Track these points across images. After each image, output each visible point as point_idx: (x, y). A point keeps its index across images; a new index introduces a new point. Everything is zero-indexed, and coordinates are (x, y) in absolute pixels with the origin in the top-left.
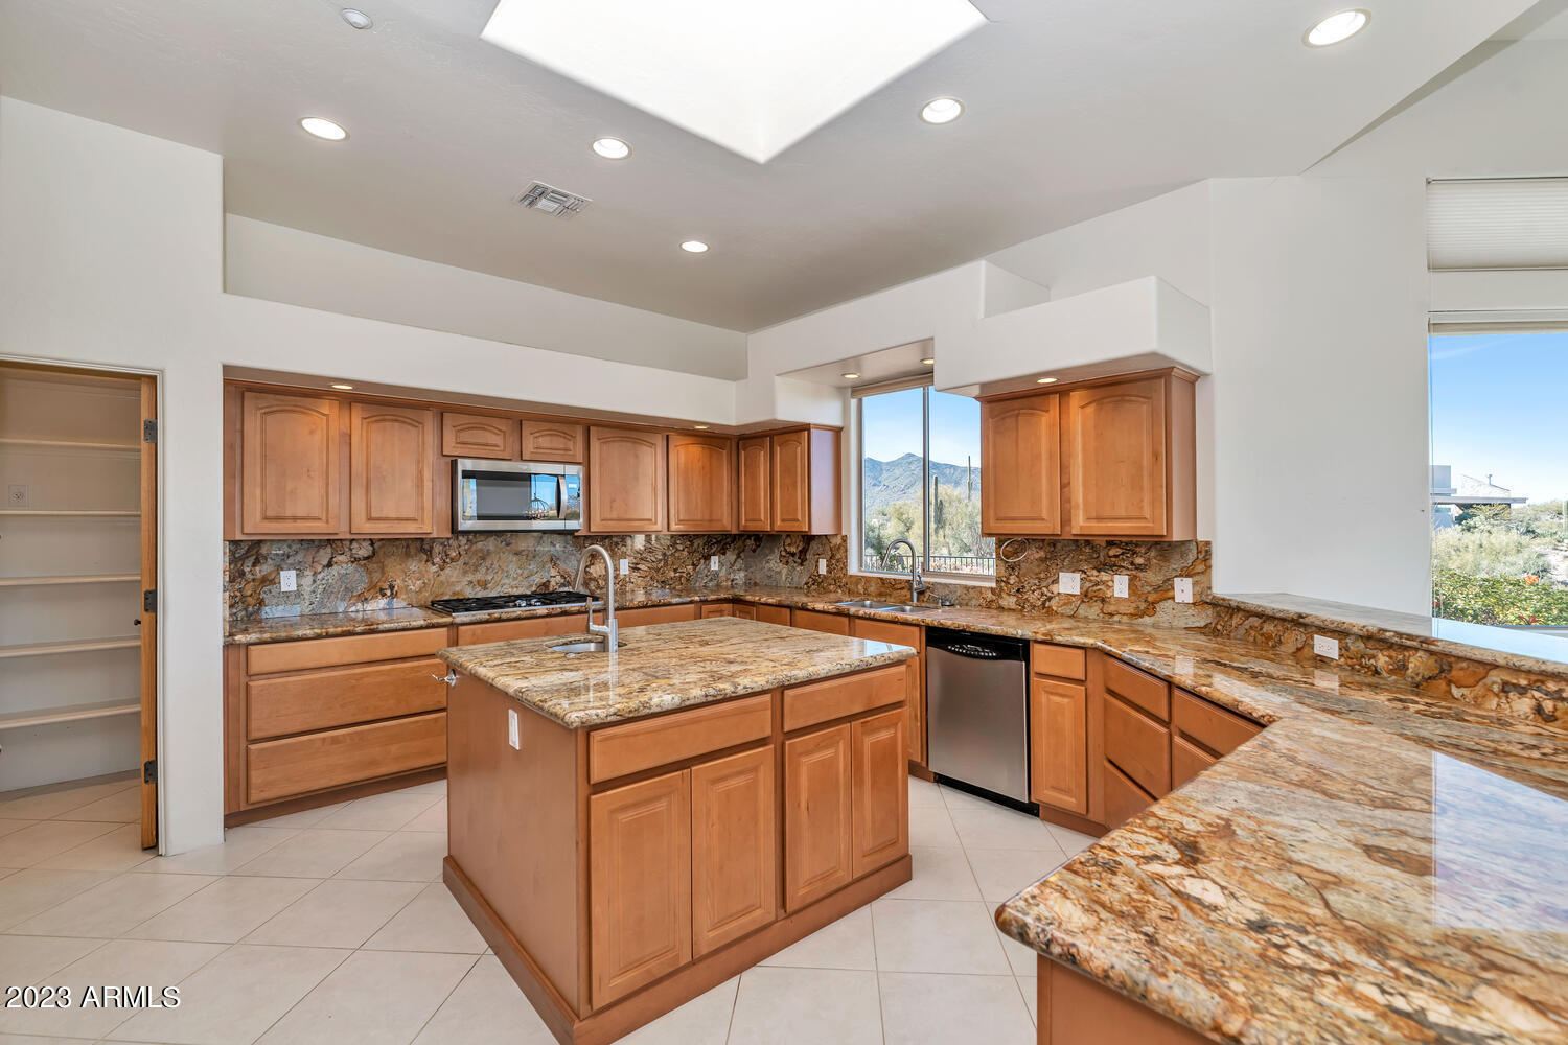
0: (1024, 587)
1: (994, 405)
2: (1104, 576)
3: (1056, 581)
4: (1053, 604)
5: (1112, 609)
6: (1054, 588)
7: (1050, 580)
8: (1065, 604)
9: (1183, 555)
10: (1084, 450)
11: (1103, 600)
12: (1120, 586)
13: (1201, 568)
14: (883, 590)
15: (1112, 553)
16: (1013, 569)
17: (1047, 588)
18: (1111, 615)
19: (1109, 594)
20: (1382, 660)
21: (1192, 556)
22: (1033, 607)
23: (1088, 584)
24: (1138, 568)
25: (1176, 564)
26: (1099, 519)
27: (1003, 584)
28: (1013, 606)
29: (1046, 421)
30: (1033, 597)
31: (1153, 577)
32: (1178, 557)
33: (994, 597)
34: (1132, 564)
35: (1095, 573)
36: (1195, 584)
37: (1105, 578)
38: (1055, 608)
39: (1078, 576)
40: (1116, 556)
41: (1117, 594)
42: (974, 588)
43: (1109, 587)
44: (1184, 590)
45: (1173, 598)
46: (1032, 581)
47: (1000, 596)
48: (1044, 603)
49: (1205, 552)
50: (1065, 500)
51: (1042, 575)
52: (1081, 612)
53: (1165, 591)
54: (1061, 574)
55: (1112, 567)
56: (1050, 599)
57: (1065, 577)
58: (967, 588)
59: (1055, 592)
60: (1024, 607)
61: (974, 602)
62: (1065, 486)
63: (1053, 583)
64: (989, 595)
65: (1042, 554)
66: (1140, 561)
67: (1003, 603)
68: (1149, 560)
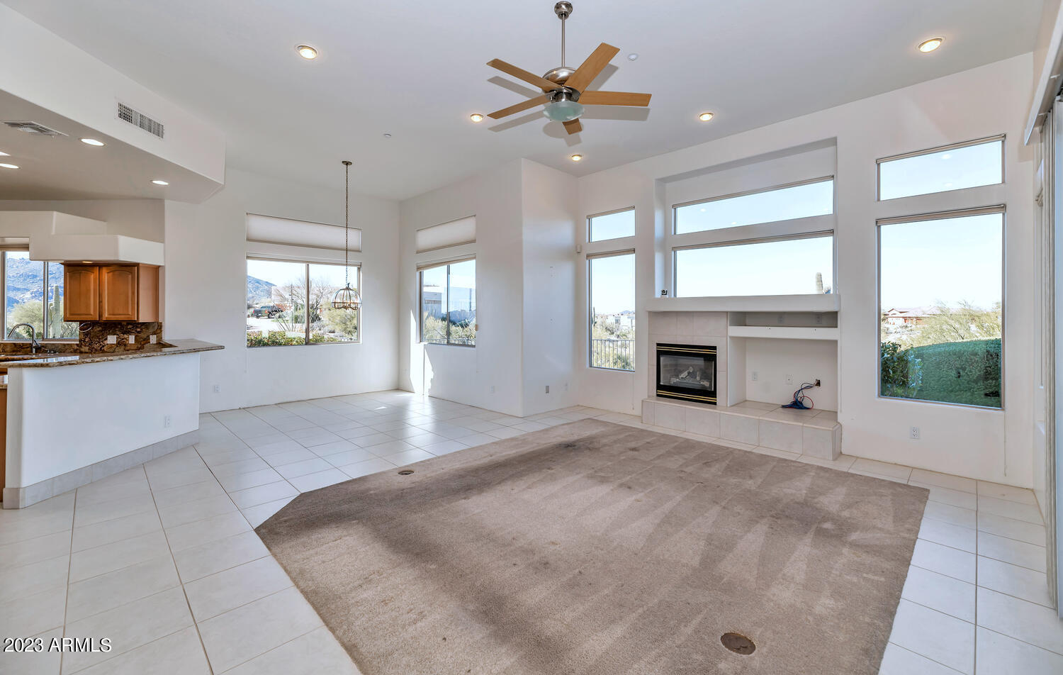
0: (91, 343)
1: (70, 268)
2: (126, 336)
3: (106, 339)
4: (105, 348)
5: (128, 348)
6: (106, 342)
7: (103, 339)
8: (110, 348)
9: (153, 327)
10: (108, 289)
11: (125, 345)
12: (132, 339)
13: (159, 331)
15: (128, 327)
16: (87, 335)
17: (102, 342)
18: (128, 350)
19: (127, 342)
21: (156, 327)
22: (96, 350)
23: (119, 339)
24: (139, 332)
25: (151, 330)
26: (113, 315)
27: (82, 342)
28: (87, 351)
29: (93, 277)
30: (95, 346)
31: (143, 335)
32: (151, 328)
33: (78, 348)
34: (136, 331)
35: (122, 335)
36: (157, 337)
38: (106, 350)
39: (115, 336)
40: (130, 329)
41: (130, 342)
42: (68, 344)
43: (127, 340)
44: (153, 339)
45: (150, 342)
46: (96, 340)
47: (81, 347)
48: (101, 348)
49: (160, 326)
50: (101, 307)
51: (100, 337)
52: (117, 350)
53: (147, 340)
54: (108, 336)
55: (129, 333)
56: (103, 346)
57: (110, 337)
58: (64, 345)
59: (106, 344)
60: (92, 351)
61: (68, 351)
62: (100, 302)
64: (76, 347)
65: (100, 328)
66: (139, 330)
67: (82, 350)
68: (142, 329)
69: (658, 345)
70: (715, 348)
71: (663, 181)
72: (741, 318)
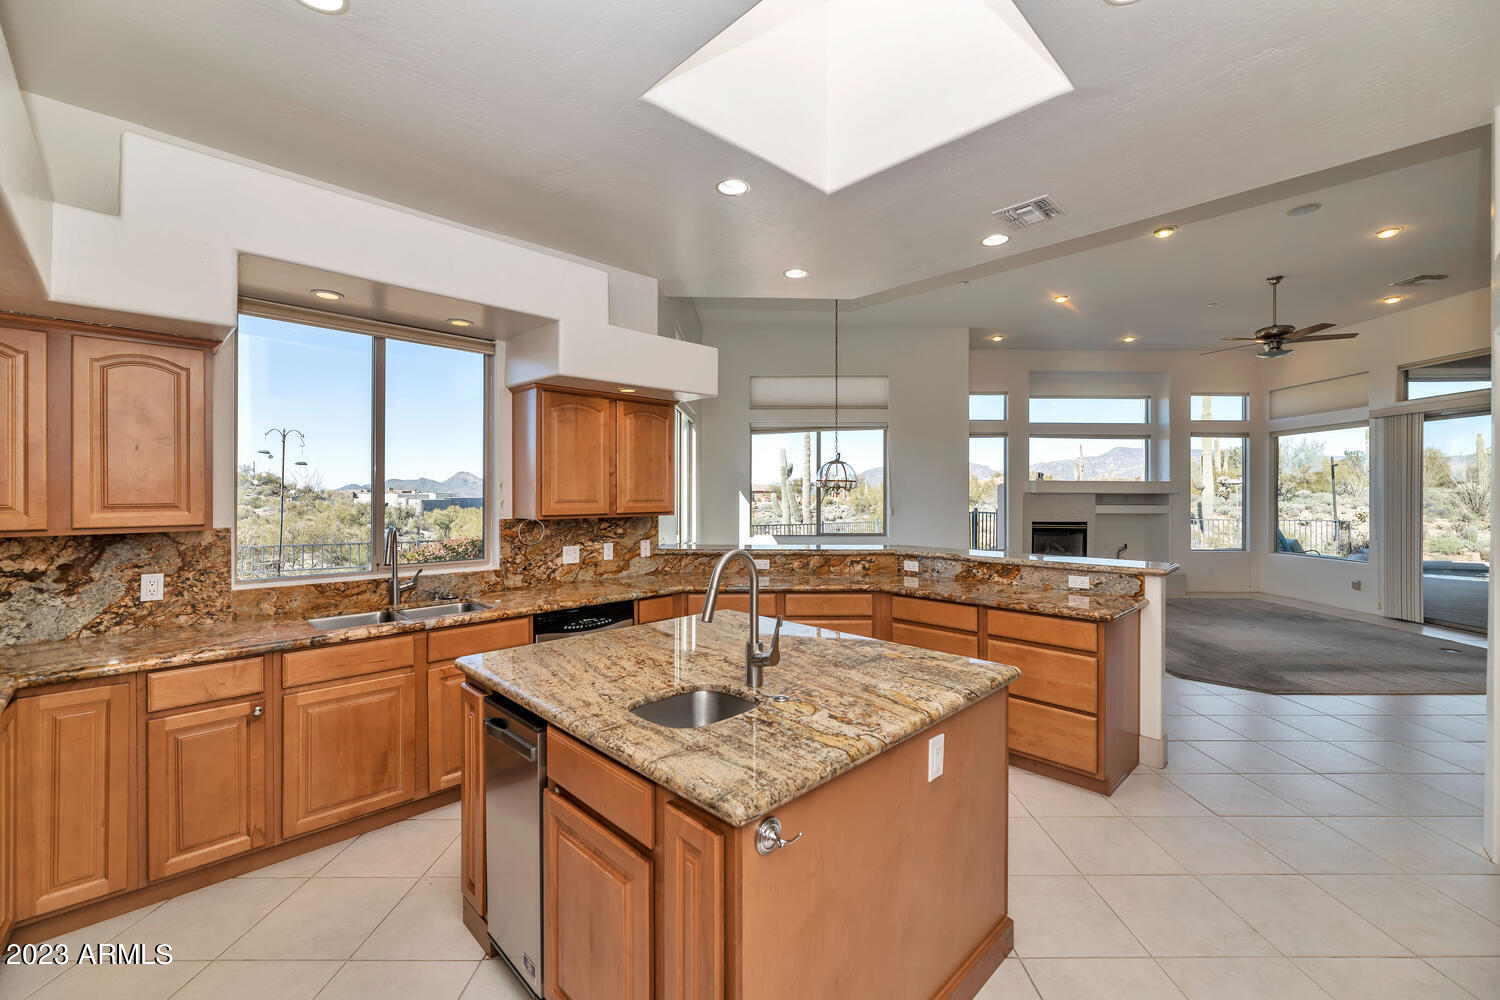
0: (530, 564)
2: (597, 545)
3: (560, 555)
4: (557, 575)
5: (602, 570)
6: (559, 561)
7: (554, 555)
8: (567, 573)
9: (644, 522)
11: (596, 565)
12: (608, 551)
13: (653, 533)
14: (321, 601)
15: (602, 527)
16: (519, 549)
17: (552, 561)
18: (602, 574)
19: (600, 558)
20: (796, 564)
21: (650, 525)
22: (539, 581)
23: (585, 554)
24: (621, 536)
25: (642, 530)
26: (636, 500)
27: (509, 565)
28: (520, 584)
30: (539, 572)
31: (628, 542)
32: (641, 526)
33: (499, 580)
34: (616, 534)
35: (590, 543)
36: (650, 543)
37: (598, 547)
38: (558, 579)
39: (577, 548)
40: (605, 529)
41: (605, 558)
42: (474, 573)
43: (600, 553)
44: (645, 549)
45: (639, 555)
46: (538, 558)
47: (505, 577)
48: (549, 576)
49: (655, 521)
50: (613, 486)
51: (548, 551)
52: (580, 577)
53: (634, 551)
54: (565, 548)
55: (603, 538)
56: (554, 571)
57: (566, 551)
58: (466, 576)
59: (559, 565)
60: (530, 583)
61: (474, 589)
63: (558, 556)
64: (493, 578)
65: (548, 532)
66: (620, 531)
67: (509, 583)
68: (625, 530)
69: (1034, 523)
70: (1085, 523)
71: (1031, 373)
72: (1101, 498)
